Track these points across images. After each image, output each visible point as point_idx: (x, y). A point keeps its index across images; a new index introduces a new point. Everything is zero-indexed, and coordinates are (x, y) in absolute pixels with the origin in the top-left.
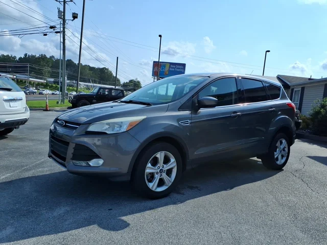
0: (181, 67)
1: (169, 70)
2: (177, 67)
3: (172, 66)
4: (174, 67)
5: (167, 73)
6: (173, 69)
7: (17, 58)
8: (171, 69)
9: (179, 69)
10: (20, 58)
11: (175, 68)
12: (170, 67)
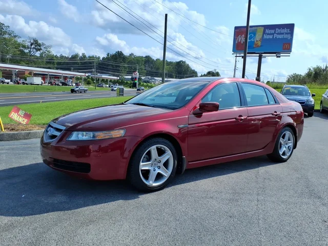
0: (285, 31)
1: (263, 40)
2: (278, 30)
3: (267, 31)
4: (273, 31)
5: (259, 43)
6: (271, 37)
7: (101, 58)
8: (266, 37)
9: (283, 34)
10: (103, 58)
11: (273, 34)
12: (264, 33)
